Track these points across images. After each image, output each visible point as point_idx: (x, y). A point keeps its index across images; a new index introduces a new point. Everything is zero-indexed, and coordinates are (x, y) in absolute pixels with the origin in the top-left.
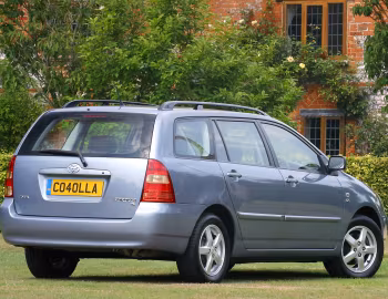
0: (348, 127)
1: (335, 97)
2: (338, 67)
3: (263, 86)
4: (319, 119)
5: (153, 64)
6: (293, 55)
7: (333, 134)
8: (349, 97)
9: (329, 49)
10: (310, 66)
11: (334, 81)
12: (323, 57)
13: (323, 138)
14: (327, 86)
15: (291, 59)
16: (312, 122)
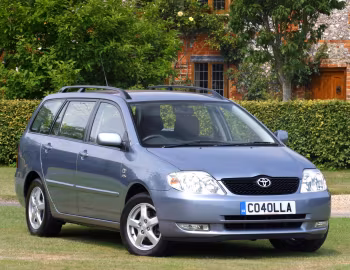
0: (229, 71)
1: (218, 46)
2: (221, 20)
3: (149, 39)
4: (206, 64)
5: (51, 20)
6: (184, 11)
7: (218, 76)
8: (230, 46)
9: (214, 5)
10: (198, 19)
11: (218, 33)
12: (209, 12)
13: (210, 80)
14: (212, 36)
15: (180, 14)
16: (201, 67)
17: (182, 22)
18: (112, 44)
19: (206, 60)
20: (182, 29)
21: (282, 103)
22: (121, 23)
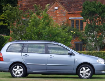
0: (84, 45)
1: (81, 40)
3: (65, 37)
4: (78, 44)
6: (73, 31)
7: (81, 47)
9: (80, 29)
10: (76, 33)
11: (81, 36)
12: (79, 31)
13: (79, 48)
14: (79, 37)
15: (72, 32)
16: (77, 45)
17: (72, 34)
18: (56, 38)
19: (78, 43)
20: (72, 35)
21: (98, 52)
22: (58, 33)
